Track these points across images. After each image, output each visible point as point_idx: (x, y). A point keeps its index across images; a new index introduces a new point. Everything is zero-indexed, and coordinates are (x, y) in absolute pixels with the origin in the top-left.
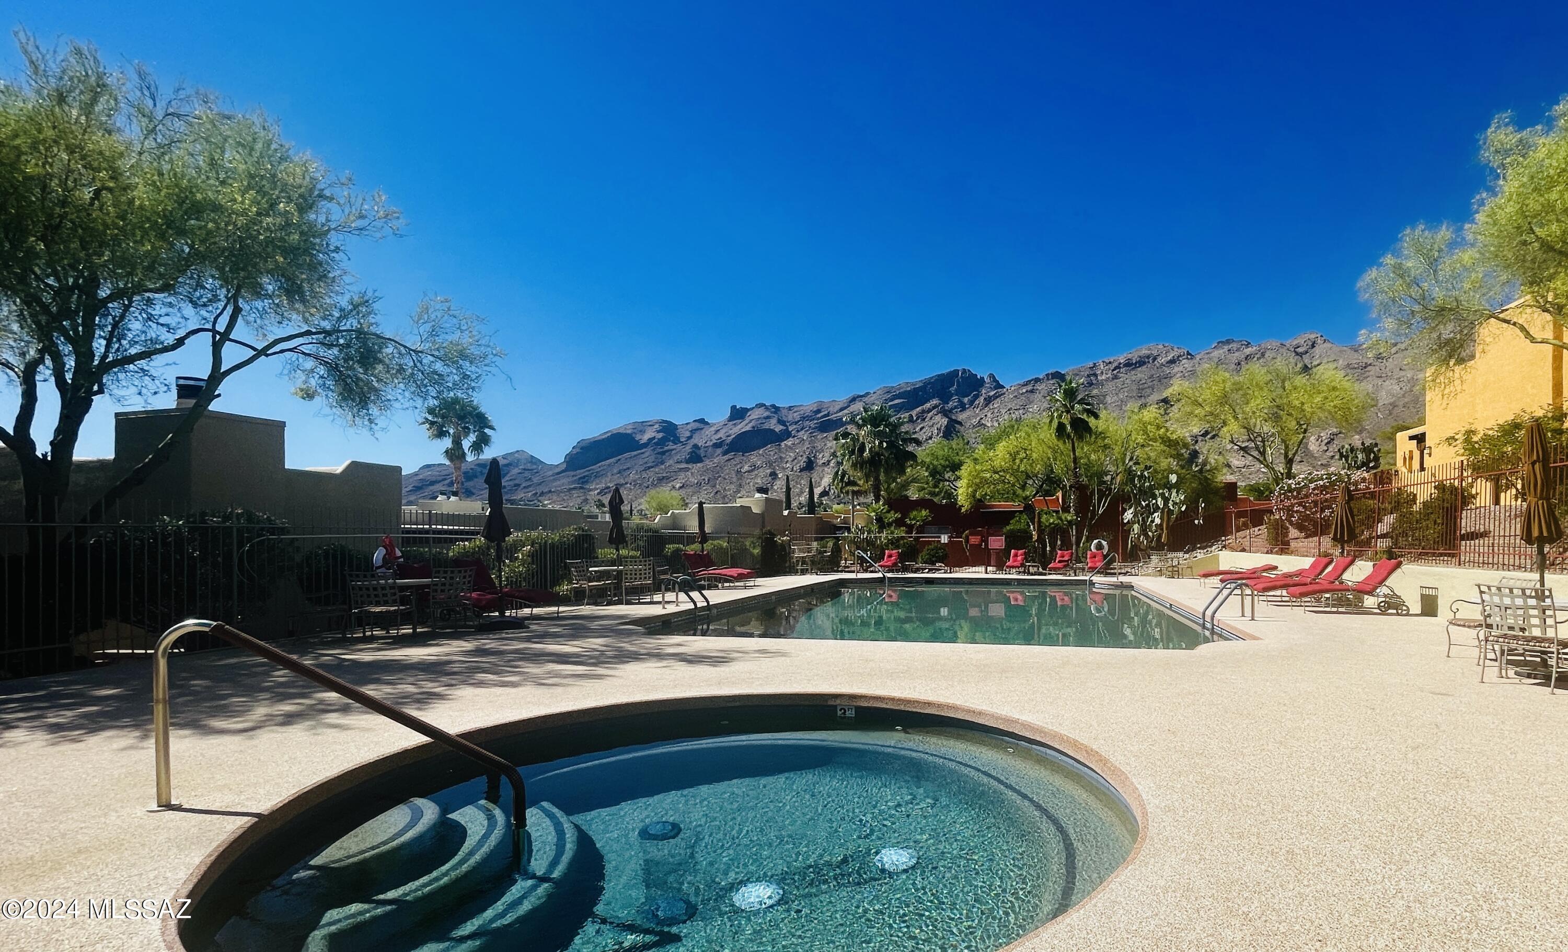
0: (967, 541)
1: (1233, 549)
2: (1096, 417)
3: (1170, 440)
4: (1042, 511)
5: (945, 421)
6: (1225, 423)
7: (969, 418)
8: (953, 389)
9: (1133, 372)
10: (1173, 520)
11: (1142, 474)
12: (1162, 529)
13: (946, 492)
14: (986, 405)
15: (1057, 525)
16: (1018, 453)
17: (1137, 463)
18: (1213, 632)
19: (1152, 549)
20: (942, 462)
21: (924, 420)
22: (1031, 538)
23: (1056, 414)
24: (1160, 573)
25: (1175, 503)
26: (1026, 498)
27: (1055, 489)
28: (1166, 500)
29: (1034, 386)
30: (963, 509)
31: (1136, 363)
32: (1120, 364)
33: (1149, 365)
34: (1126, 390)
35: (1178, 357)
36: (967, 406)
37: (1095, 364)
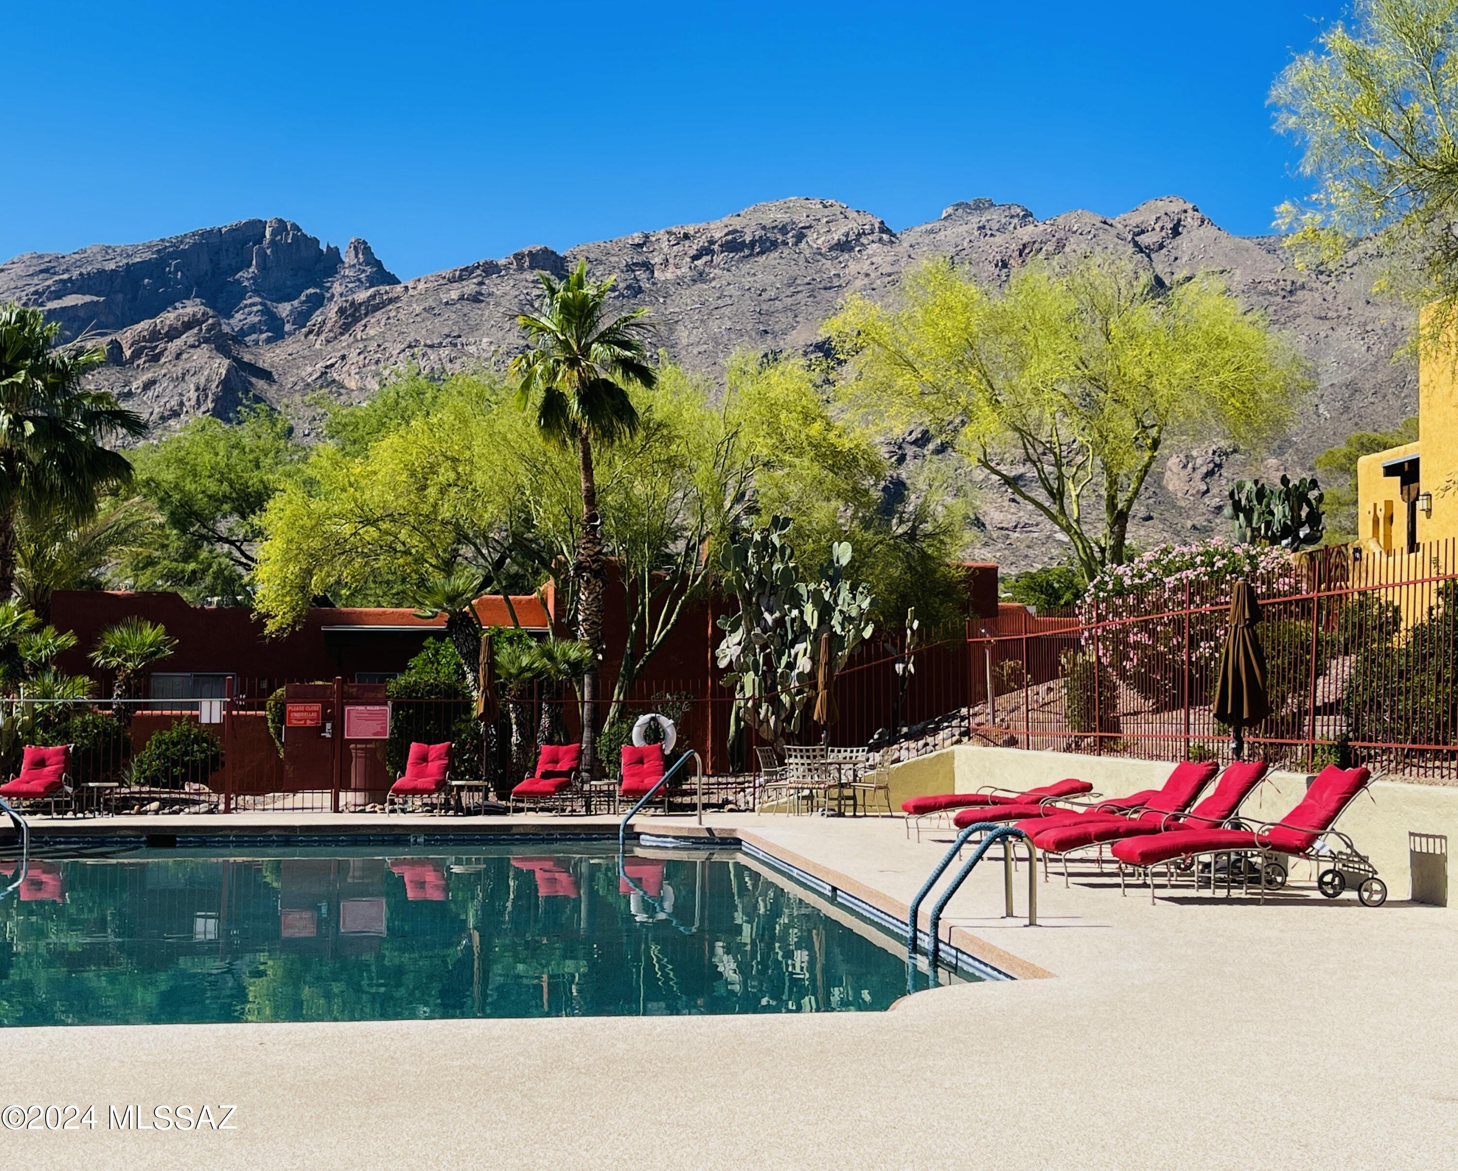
0: (281, 717)
1: (986, 740)
2: (649, 380)
3: (836, 453)
4: (500, 632)
5: (221, 366)
6: (968, 415)
7: (292, 361)
8: (246, 276)
9: (745, 267)
10: (842, 663)
11: (765, 539)
12: (814, 687)
13: (220, 571)
14: (346, 328)
15: (540, 673)
16: (433, 469)
17: (753, 510)
18: (936, 961)
19: (790, 738)
20: (212, 487)
21: (155, 358)
22: (468, 708)
23: (539, 368)
24: (810, 802)
25: (847, 619)
26: (452, 598)
27: (536, 572)
28: (825, 611)
29: (481, 283)
30: (269, 622)
31: (753, 243)
32: (712, 242)
33: (786, 251)
34: (727, 311)
35: (859, 235)
36: (288, 327)
37: (647, 237)
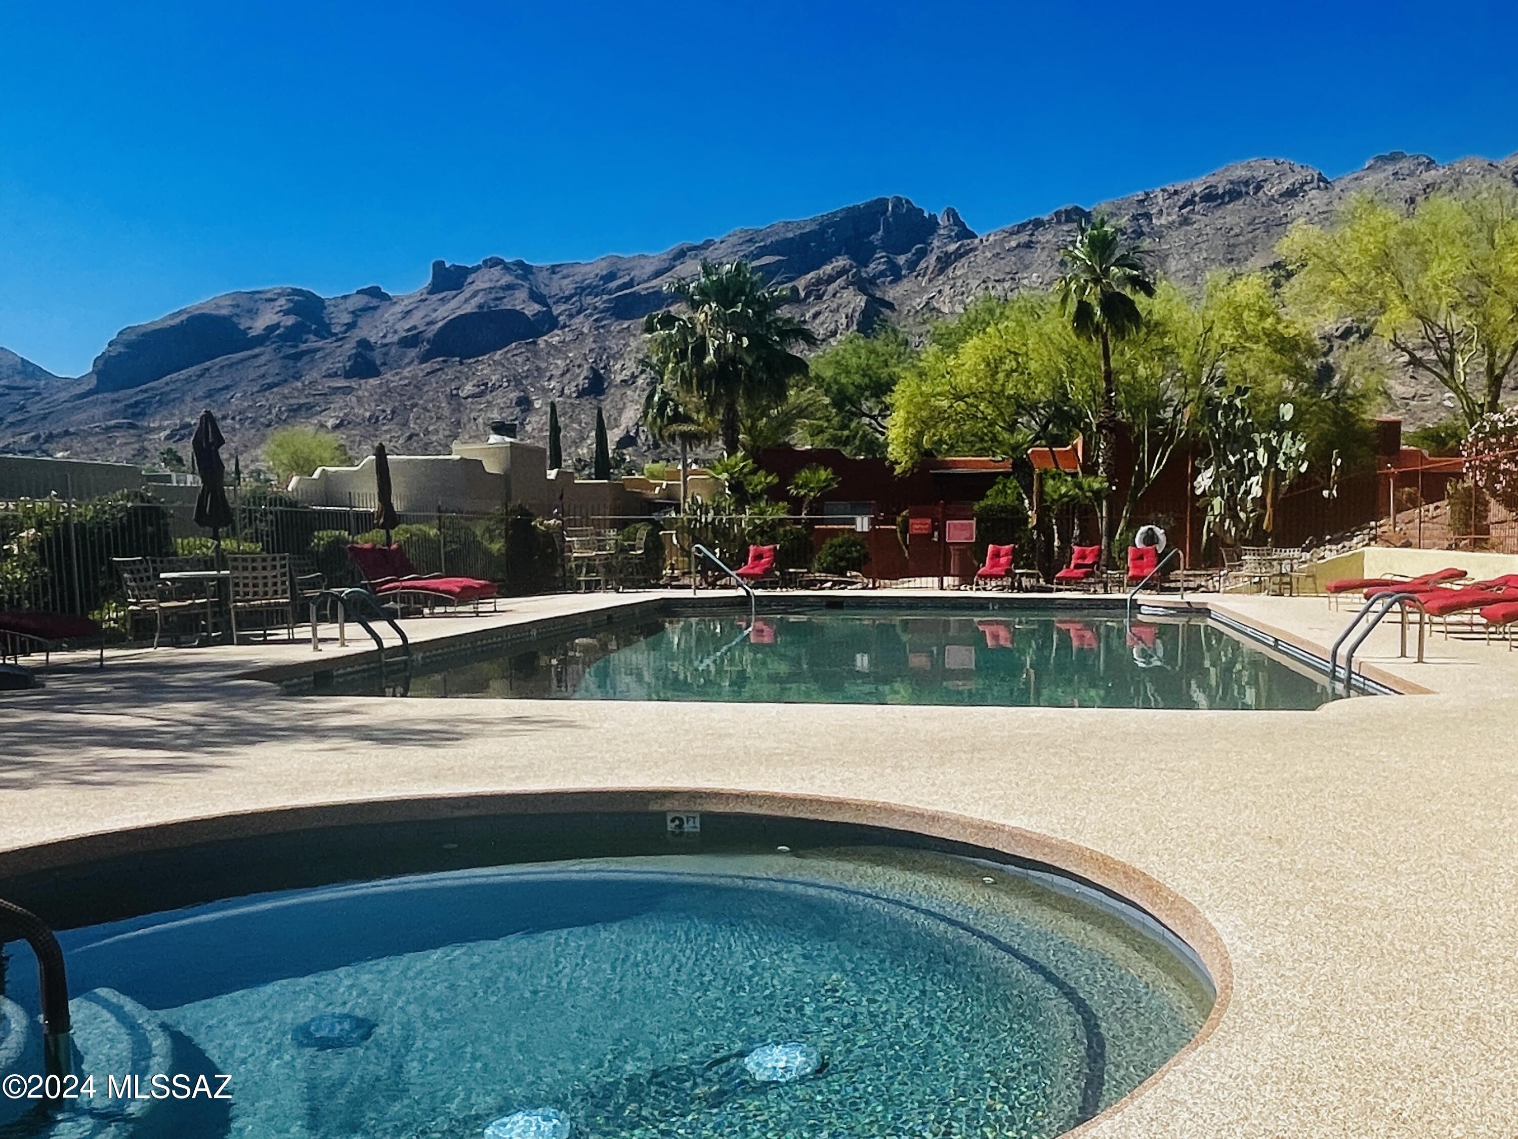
0: (905, 529)
1: (1389, 542)
2: (1149, 291)
3: (1283, 338)
4: (1046, 472)
5: (861, 301)
6: (1383, 307)
7: (907, 296)
8: (877, 238)
9: (1219, 213)
10: (1284, 490)
11: (1230, 402)
12: (1264, 507)
13: (865, 435)
14: (942, 271)
15: (1073, 498)
16: (1001, 360)
17: (1222, 383)
18: (1349, 686)
19: (1246, 542)
20: (857, 379)
21: (819, 297)
22: (1026, 522)
23: (1073, 286)
24: (1259, 587)
25: (1288, 459)
26: (1015, 448)
27: (1070, 431)
28: (1273, 453)
29: (1032, 235)
30: (897, 467)
31: (1224, 193)
32: (1194, 195)
33: (1248, 199)
34: (1204, 246)
35: (1302, 184)
36: (903, 272)
37: (1147, 194)
